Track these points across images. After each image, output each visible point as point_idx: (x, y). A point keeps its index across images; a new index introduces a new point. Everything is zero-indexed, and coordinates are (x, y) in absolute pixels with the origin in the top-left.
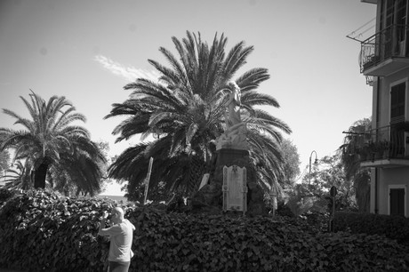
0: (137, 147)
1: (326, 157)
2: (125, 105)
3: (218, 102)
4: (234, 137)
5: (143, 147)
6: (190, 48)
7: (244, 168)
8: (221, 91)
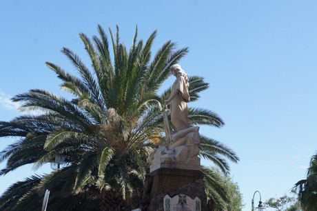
0: (28, 181)
1: (271, 200)
2: (13, 124)
3: (141, 120)
4: (180, 150)
5: (36, 181)
6: (104, 48)
7: (197, 199)
8: (146, 103)
